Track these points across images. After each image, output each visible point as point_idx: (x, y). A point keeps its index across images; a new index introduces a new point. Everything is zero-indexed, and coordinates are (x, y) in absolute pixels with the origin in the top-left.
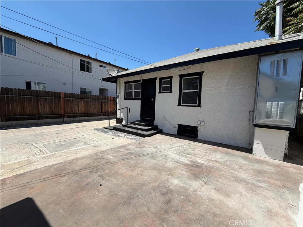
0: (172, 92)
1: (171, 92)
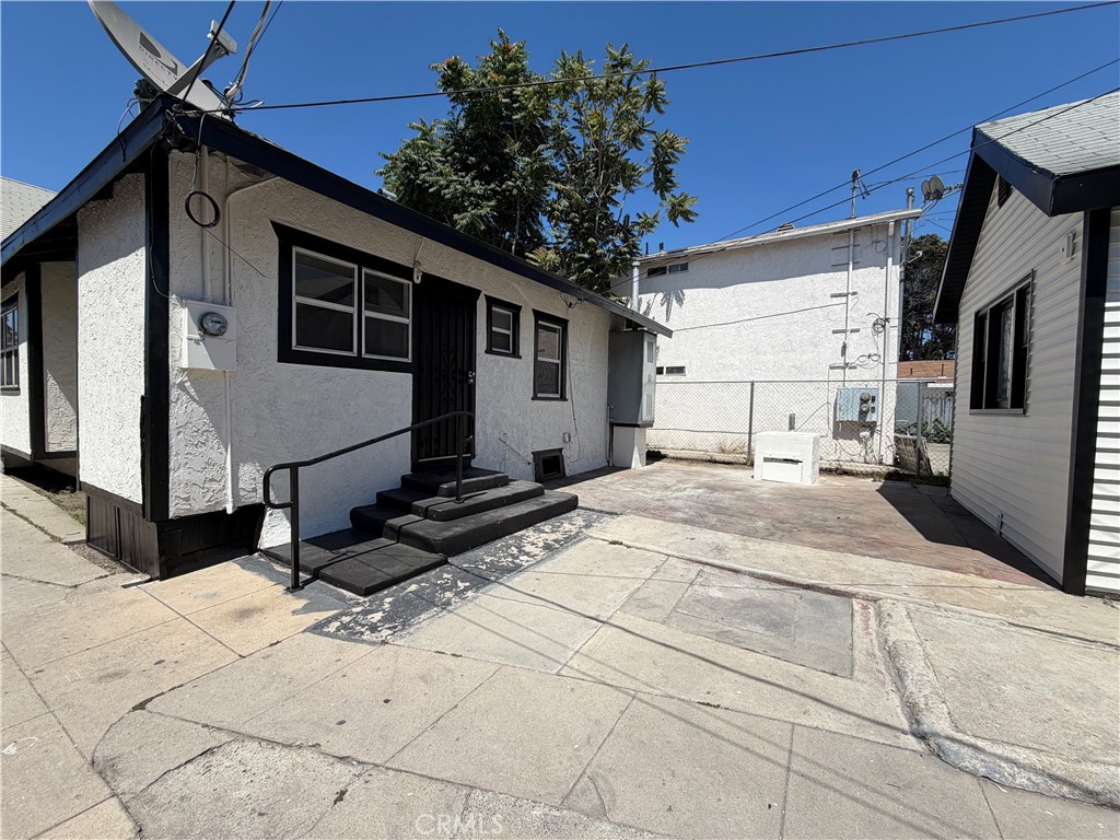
0: (519, 357)
1: (516, 354)
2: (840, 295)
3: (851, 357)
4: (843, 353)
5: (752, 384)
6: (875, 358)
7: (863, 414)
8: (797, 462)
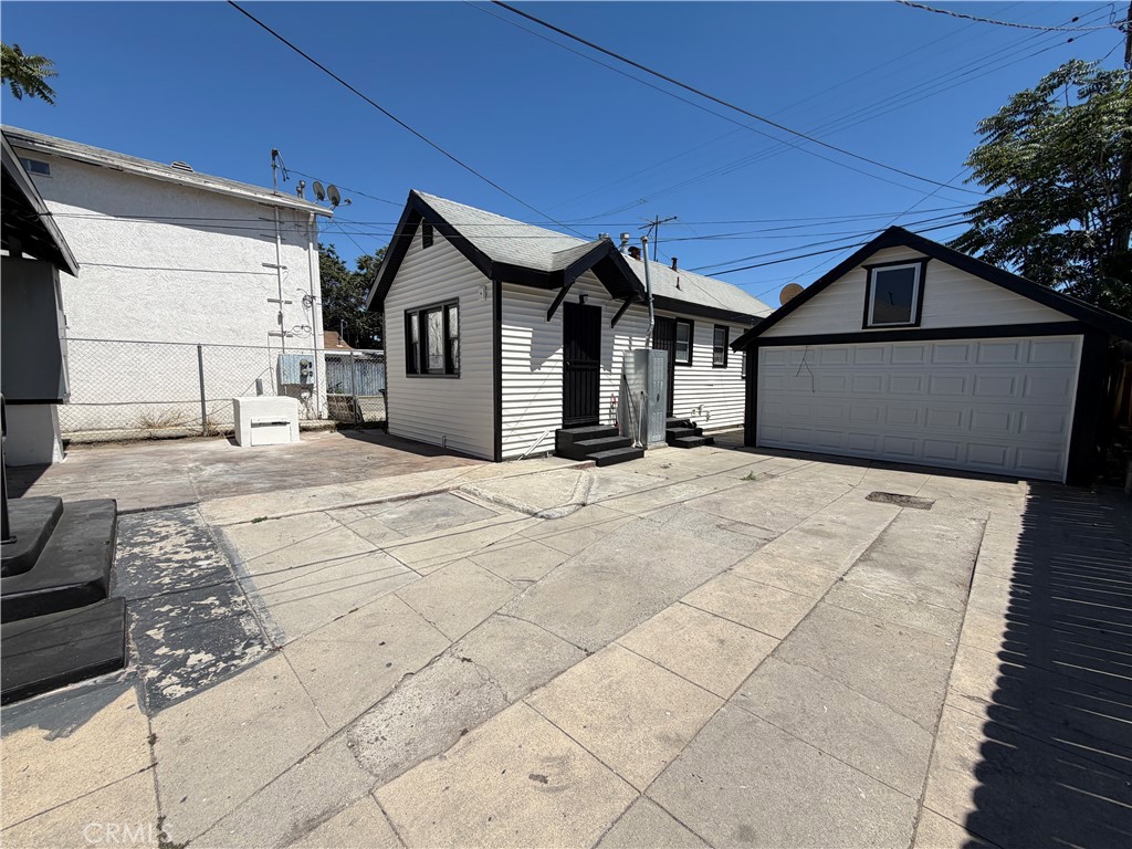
2: (273, 266)
3: (288, 325)
4: (280, 321)
5: (199, 347)
6: (307, 329)
7: (303, 377)
8: (285, 424)
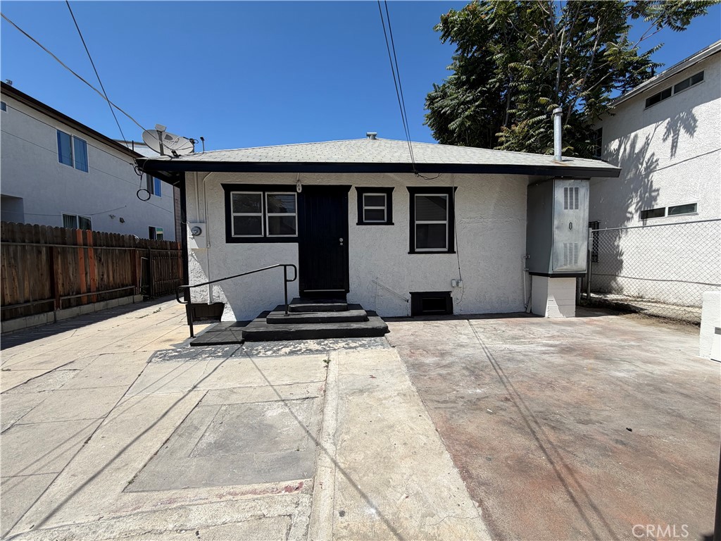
0: (393, 224)
1: (390, 222)
